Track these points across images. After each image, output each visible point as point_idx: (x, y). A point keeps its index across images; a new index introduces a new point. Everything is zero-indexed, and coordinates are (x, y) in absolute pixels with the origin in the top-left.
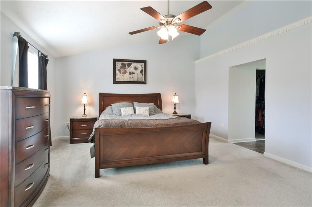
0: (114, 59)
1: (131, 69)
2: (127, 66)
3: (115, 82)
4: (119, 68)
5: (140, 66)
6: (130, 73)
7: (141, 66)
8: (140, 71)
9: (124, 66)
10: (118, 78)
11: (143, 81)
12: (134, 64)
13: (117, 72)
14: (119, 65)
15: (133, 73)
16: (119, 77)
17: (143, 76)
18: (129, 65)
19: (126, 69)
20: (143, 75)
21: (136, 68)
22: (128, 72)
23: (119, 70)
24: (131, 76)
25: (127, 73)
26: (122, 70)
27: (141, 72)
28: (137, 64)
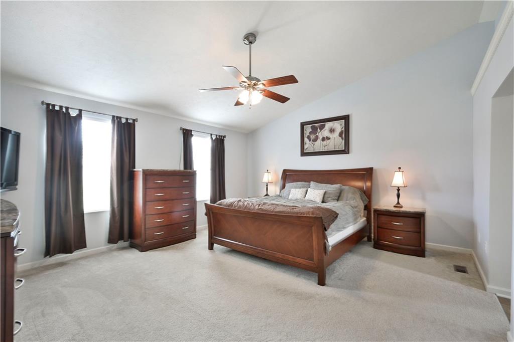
0: (301, 123)
1: (325, 133)
2: (318, 129)
3: (304, 154)
4: (308, 134)
5: (338, 126)
6: (323, 139)
7: (340, 126)
8: (338, 134)
9: (314, 130)
10: (307, 148)
11: (344, 149)
12: (329, 125)
13: (306, 140)
14: (308, 129)
15: (328, 138)
16: (309, 146)
17: (344, 141)
18: (322, 127)
19: (317, 134)
20: (342, 139)
21: (332, 131)
22: (320, 137)
23: (309, 138)
24: (325, 143)
25: (319, 139)
26: (313, 137)
27: (340, 135)
28: (334, 124)
